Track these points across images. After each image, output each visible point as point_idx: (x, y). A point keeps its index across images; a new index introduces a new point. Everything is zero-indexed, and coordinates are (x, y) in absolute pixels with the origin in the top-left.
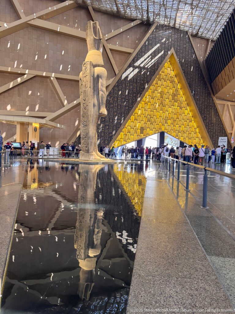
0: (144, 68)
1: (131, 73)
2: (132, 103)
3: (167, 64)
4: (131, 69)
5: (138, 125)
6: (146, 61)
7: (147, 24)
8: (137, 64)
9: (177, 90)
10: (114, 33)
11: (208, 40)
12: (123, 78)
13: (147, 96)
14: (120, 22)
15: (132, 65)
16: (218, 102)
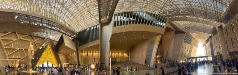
0: (43, 47)
1: (41, 48)
2: (41, 54)
3: (48, 46)
5: (43, 60)
6: (44, 45)
7: (44, 38)
9: (51, 52)
10: (37, 40)
11: (56, 41)
12: (39, 49)
13: (44, 52)
14: (38, 38)
15: (41, 46)
16: (59, 54)
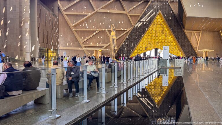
0: (145, 21)
1: (139, 25)
2: (140, 37)
3: (158, 17)
4: (139, 23)
5: (144, 46)
6: (146, 18)
7: (147, 1)
9: (164, 29)
10: (131, 8)
12: (135, 27)
15: (139, 21)
16: (186, 32)
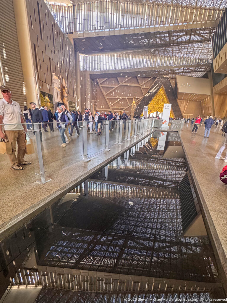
0: (152, 93)
1: (148, 95)
2: (147, 103)
3: (160, 90)
6: (153, 91)
7: (155, 78)
8: (149, 92)
9: (164, 98)
10: (144, 83)
12: (145, 96)
13: (152, 101)
14: (146, 79)
16: (178, 101)
